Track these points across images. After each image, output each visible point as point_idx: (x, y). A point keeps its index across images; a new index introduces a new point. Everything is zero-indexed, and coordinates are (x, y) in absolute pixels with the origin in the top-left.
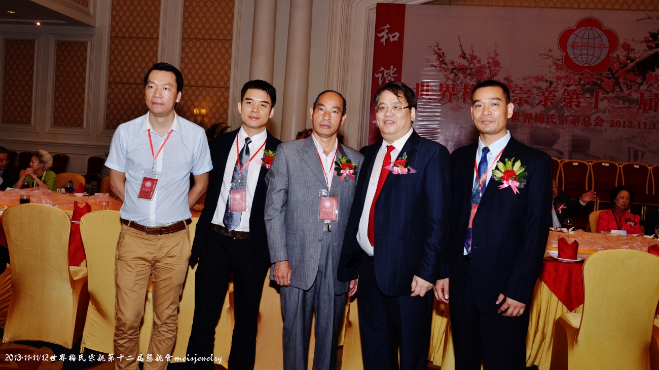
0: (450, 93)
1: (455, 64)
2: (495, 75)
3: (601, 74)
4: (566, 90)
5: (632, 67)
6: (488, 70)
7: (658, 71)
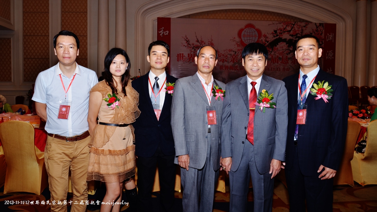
0: (192, 58)
1: (194, 45)
5: (268, 45)
7: (278, 46)
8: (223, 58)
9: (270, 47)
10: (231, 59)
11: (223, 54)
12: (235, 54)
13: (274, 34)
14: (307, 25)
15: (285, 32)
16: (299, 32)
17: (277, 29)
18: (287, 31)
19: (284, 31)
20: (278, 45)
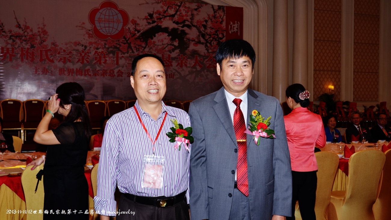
0: (10, 54)
1: (13, 32)
2: (44, 41)
3: (119, 41)
4: (96, 52)
5: (138, 36)
6: (38, 37)
7: (155, 39)
8: (64, 56)
9: (142, 40)
10: (78, 57)
11: (63, 49)
12: (85, 49)
13: (149, 19)
14: (200, 7)
15: (166, 17)
16: (187, 17)
17: (153, 12)
18: (170, 16)
19: (164, 15)
20: (155, 36)
